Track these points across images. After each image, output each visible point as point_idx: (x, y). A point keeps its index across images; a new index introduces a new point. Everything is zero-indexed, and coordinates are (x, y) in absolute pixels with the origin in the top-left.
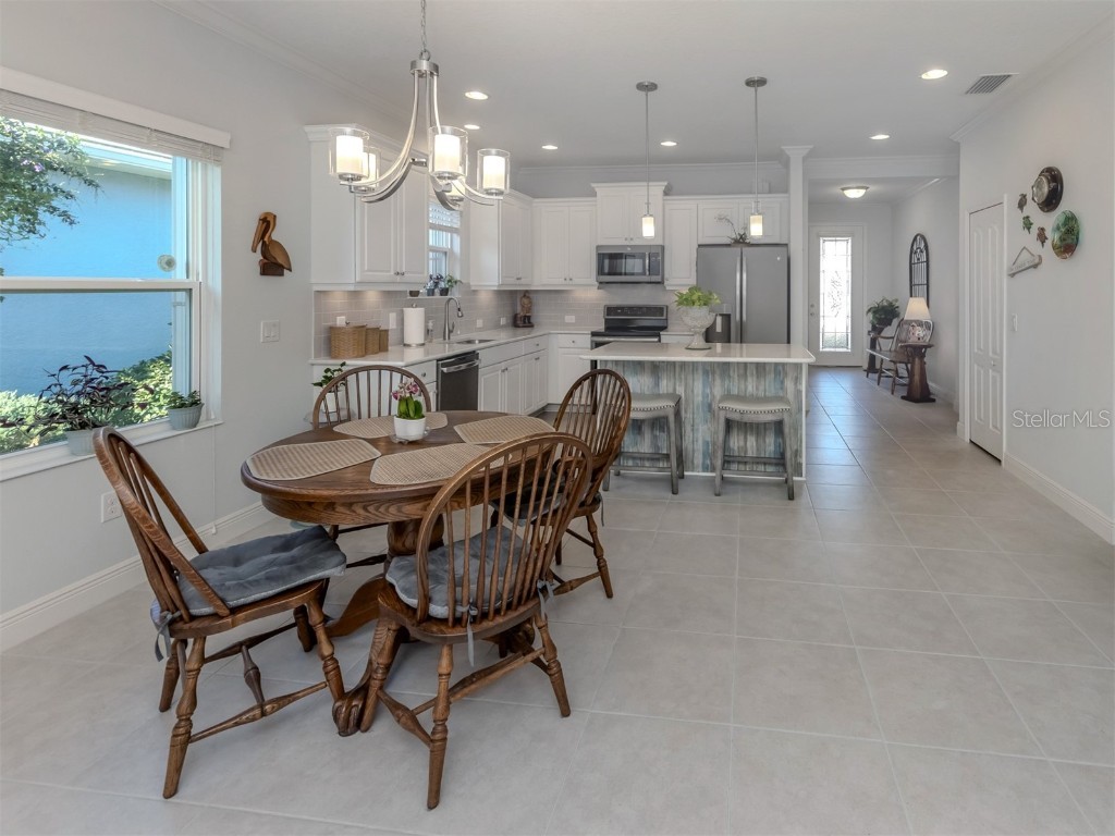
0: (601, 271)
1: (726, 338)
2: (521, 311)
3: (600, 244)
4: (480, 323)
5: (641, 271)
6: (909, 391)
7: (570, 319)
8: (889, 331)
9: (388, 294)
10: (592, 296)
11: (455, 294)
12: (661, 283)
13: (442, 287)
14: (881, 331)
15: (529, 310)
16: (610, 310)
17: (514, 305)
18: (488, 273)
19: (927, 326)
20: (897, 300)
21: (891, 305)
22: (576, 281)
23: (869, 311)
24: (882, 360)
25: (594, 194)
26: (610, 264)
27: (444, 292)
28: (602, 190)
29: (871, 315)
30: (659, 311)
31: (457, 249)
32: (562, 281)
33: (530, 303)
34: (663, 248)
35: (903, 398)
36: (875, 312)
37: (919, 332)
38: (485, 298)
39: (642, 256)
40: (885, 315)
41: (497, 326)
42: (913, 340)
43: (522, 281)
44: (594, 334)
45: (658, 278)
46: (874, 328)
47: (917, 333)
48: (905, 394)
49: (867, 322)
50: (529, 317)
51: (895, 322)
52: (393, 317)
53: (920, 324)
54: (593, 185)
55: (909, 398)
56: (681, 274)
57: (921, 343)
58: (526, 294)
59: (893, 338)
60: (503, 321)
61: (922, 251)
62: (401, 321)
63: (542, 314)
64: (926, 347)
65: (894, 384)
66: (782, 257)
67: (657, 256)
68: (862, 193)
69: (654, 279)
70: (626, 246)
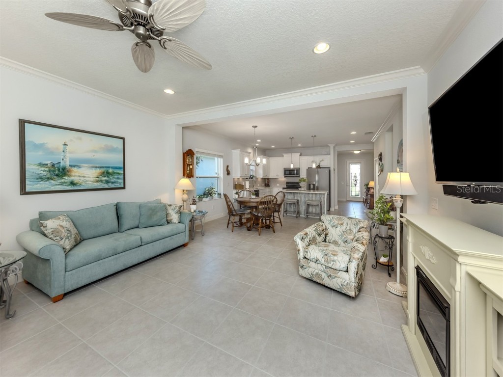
0: (285, 174)
1: (314, 189)
2: (267, 182)
3: (285, 168)
4: (259, 185)
5: (294, 174)
6: (370, 206)
7: (278, 185)
9: (243, 178)
10: (283, 179)
11: (254, 179)
12: (299, 177)
13: (252, 177)
16: (287, 183)
17: (265, 182)
18: (260, 175)
22: (279, 176)
25: (283, 156)
26: (288, 172)
27: (252, 178)
28: (285, 155)
30: (298, 183)
31: (254, 169)
32: (276, 176)
34: (299, 168)
35: (368, 208)
38: (259, 180)
39: (294, 170)
41: (262, 186)
42: (370, 193)
43: (267, 176)
44: (283, 188)
47: (371, 190)
52: (244, 183)
53: (373, 188)
54: (283, 154)
56: (303, 174)
57: (373, 194)
62: (245, 184)
63: (272, 183)
66: (327, 171)
67: (298, 170)
68: (359, 152)
69: (297, 176)
70: (290, 168)
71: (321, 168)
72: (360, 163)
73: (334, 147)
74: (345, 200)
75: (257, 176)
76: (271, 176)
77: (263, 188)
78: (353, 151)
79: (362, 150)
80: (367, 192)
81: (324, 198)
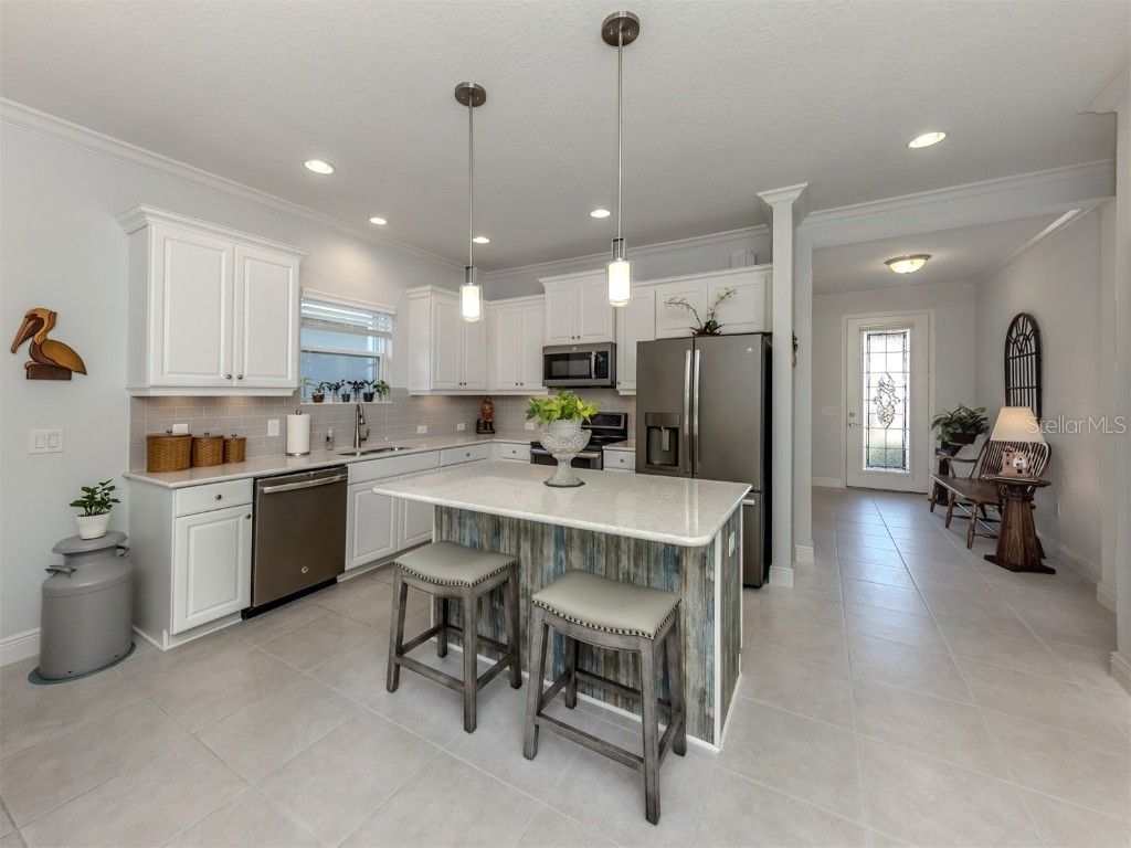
0: (549, 374)
1: (673, 458)
2: (484, 415)
3: (546, 345)
5: (588, 373)
6: (1000, 549)
8: (971, 451)
12: (613, 386)
14: (955, 451)
15: (490, 415)
19: (1037, 449)
20: (983, 410)
21: (972, 415)
22: (527, 386)
23: (937, 422)
24: (954, 495)
25: (542, 291)
26: (557, 365)
28: (550, 284)
29: (939, 429)
30: (618, 419)
31: (390, 354)
32: (513, 386)
33: (491, 408)
34: (614, 346)
35: (988, 558)
36: (946, 425)
37: (1019, 461)
39: (586, 356)
40: (962, 430)
41: (452, 432)
42: (1007, 472)
43: (469, 386)
44: (534, 445)
45: (608, 382)
46: (945, 446)
47: (1016, 461)
48: (993, 552)
49: (932, 439)
50: (491, 424)
51: (981, 439)
53: (1022, 447)
54: (541, 280)
55: (997, 560)
57: (1024, 477)
58: (487, 399)
59: (975, 461)
60: (461, 427)
61: (1027, 339)
62: (284, 428)
63: (504, 418)
64: (1036, 486)
65: (972, 533)
66: (754, 350)
67: (605, 354)
68: (919, 264)
69: (602, 382)
70: (572, 346)
71: (712, 334)
72: (911, 326)
74: (838, 483)
75: (413, 389)
76: (499, 384)
77: (461, 441)
78: (888, 263)
79: (938, 256)
80: (944, 454)
81: (703, 566)
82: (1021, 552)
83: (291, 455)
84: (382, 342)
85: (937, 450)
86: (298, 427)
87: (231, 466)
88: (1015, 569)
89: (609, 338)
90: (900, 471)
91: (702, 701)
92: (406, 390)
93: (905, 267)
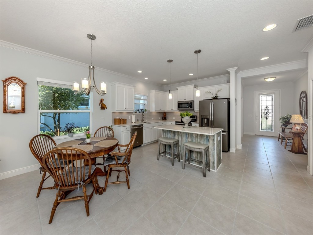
0: (179, 107)
3: (178, 101)
4: (153, 119)
5: (188, 107)
6: (292, 148)
7: (174, 118)
12: (194, 110)
14: (286, 126)
15: (165, 116)
17: (161, 115)
18: (153, 109)
19: (303, 124)
22: (174, 110)
25: (177, 89)
26: (181, 105)
28: (179, 88)
29: (281, 120)
31: (147, 104)
32: (171, 110)
33: (166, 114)
34: (194, 101)
35: (289, 151)
36: (283, 119)
37: (298, 127)
38: (154, 114)
39: (187, 103)
43: (162, 110)
44: (176, 122)
47: (296, 128)
48: (290, 149)
49: (280, 123)
50: (165, 118)
53: (298, 124)
54: (177, 87)
55: (292, 151)
57: (299, 131)
58: (165, 113)
60: (159, 118)
61: (304, 97)
63: (169, 117)
65: (286, 145)
66: (226, 102)
67: (192, 103)
68: (273, 79)
69: (191, 109)
70: (184, 101)
71: (217, 99)
72: (274, 93)
73: (236, 72)
74: (253, 134)
75: (151, 111)
76: (167, 109)
77: (159, 121)
78: (264, 79)
79: (278, 77)
80: (283, 127)
81: (213, 141)
82: (297, 149)
83: (132, 123)
84: (145, 101)
85: (281, 126)
86: (134, 117)
87: (125, 124)
88: (296, 153)
89: (193, 100)
90: (271, 131)
91: (213, 164)
92: (150, 111)
93: (268, 80)
